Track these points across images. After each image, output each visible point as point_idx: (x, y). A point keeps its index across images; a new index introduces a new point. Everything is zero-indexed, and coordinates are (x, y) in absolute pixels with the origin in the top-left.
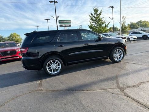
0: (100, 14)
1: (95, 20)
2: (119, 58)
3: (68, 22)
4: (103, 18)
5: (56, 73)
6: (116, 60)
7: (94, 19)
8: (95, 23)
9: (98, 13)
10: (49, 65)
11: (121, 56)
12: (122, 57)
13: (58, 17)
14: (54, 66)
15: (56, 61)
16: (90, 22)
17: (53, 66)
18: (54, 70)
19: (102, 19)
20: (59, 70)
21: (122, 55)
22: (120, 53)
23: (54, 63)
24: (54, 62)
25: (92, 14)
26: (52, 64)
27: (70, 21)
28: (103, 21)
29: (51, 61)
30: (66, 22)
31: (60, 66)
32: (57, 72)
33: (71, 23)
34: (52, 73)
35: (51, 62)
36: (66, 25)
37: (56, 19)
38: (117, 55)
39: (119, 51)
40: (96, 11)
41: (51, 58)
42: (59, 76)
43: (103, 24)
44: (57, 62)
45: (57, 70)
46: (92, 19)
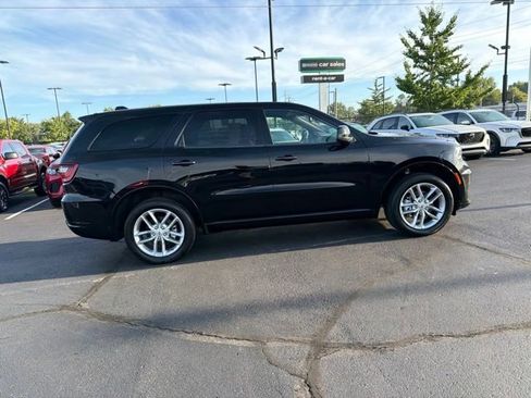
0: (447, 32)
1: (425, 59)
2: (428, 219)
3: (335, 65)
4: (458, 48)
5: (165, 253)
6: (413, 225)
7: (421, 53)
8: (427, 70)
9: (440, 28)
10: (143, 227)
11: (435, 213)
12: (440, 216)
13: (280, 50)
14: (160, 230)
15: (169, 213)
16: (406, 66)
17: (156, 231)
18: (159, 243)
19: (455, 54)
20: (178, 247)
21: (442, 209)
22: (430, 199)
23: (160, 221)
24: (160, 216)
25: (412, 35)
26: (153, 223)
27: (342, 61)
28: (455, 61)
29: (151, 213)
30: (325, 65)
31: (182, 235)
32: (171, 252)
33: (343, 68)
34: (154, 253)
35: (149, 218)
36: (323, 76)
37: (272, 57)
38: (416, 206)
39: (426, 190)
40: (431, 21)
41: (148, 205)
42: (172, 267)
43: (456, 72)
44: (171, 218)
45: (169, 246)
46: (412, 55)
